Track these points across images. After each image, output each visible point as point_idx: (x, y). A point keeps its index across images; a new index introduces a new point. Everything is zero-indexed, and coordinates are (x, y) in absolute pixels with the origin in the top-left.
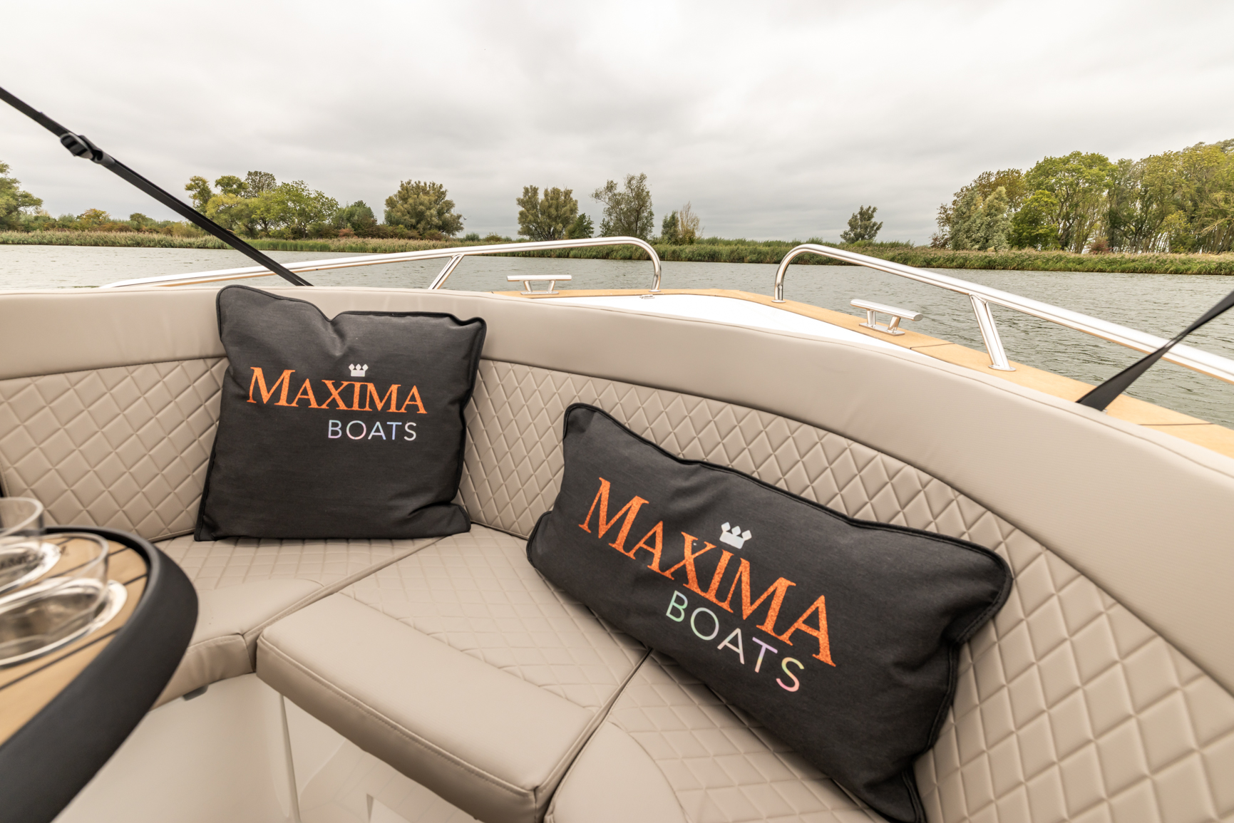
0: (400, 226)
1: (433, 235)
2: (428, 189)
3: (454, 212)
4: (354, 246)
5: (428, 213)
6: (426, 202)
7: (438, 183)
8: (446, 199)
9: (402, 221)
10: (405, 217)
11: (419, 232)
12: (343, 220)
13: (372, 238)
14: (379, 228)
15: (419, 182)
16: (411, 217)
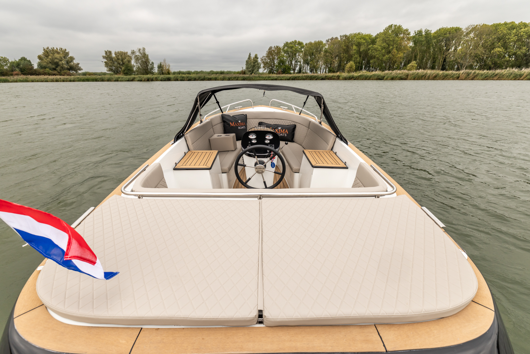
0: (47, 69)
1: (65, 73)
2: (59, 51)
3: (75, 62)
4: (21, 79)
5: (60, 63)
6: (58, 57)
7: (64, 48)
8: (69, 56)
9: (48, 67)
10: (49, 65)
11: (58, 72)
12: (14, 67)
13: (31, 75)
14: (35, 70)
15: (53, 48)
16: (53, 65)
